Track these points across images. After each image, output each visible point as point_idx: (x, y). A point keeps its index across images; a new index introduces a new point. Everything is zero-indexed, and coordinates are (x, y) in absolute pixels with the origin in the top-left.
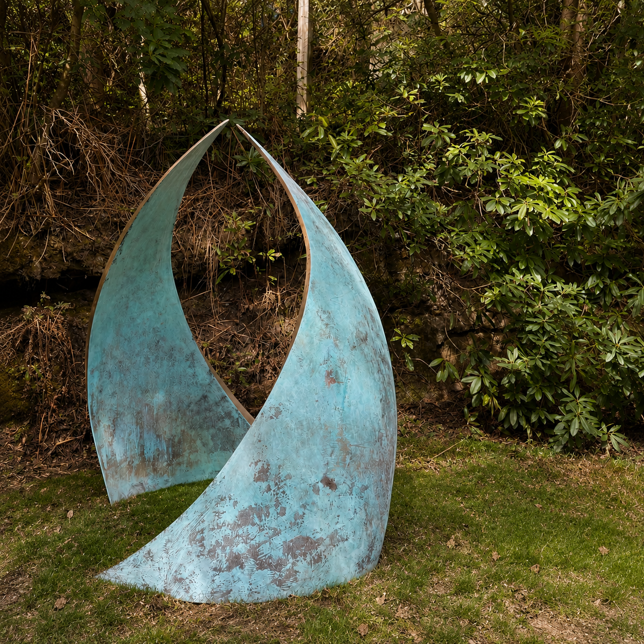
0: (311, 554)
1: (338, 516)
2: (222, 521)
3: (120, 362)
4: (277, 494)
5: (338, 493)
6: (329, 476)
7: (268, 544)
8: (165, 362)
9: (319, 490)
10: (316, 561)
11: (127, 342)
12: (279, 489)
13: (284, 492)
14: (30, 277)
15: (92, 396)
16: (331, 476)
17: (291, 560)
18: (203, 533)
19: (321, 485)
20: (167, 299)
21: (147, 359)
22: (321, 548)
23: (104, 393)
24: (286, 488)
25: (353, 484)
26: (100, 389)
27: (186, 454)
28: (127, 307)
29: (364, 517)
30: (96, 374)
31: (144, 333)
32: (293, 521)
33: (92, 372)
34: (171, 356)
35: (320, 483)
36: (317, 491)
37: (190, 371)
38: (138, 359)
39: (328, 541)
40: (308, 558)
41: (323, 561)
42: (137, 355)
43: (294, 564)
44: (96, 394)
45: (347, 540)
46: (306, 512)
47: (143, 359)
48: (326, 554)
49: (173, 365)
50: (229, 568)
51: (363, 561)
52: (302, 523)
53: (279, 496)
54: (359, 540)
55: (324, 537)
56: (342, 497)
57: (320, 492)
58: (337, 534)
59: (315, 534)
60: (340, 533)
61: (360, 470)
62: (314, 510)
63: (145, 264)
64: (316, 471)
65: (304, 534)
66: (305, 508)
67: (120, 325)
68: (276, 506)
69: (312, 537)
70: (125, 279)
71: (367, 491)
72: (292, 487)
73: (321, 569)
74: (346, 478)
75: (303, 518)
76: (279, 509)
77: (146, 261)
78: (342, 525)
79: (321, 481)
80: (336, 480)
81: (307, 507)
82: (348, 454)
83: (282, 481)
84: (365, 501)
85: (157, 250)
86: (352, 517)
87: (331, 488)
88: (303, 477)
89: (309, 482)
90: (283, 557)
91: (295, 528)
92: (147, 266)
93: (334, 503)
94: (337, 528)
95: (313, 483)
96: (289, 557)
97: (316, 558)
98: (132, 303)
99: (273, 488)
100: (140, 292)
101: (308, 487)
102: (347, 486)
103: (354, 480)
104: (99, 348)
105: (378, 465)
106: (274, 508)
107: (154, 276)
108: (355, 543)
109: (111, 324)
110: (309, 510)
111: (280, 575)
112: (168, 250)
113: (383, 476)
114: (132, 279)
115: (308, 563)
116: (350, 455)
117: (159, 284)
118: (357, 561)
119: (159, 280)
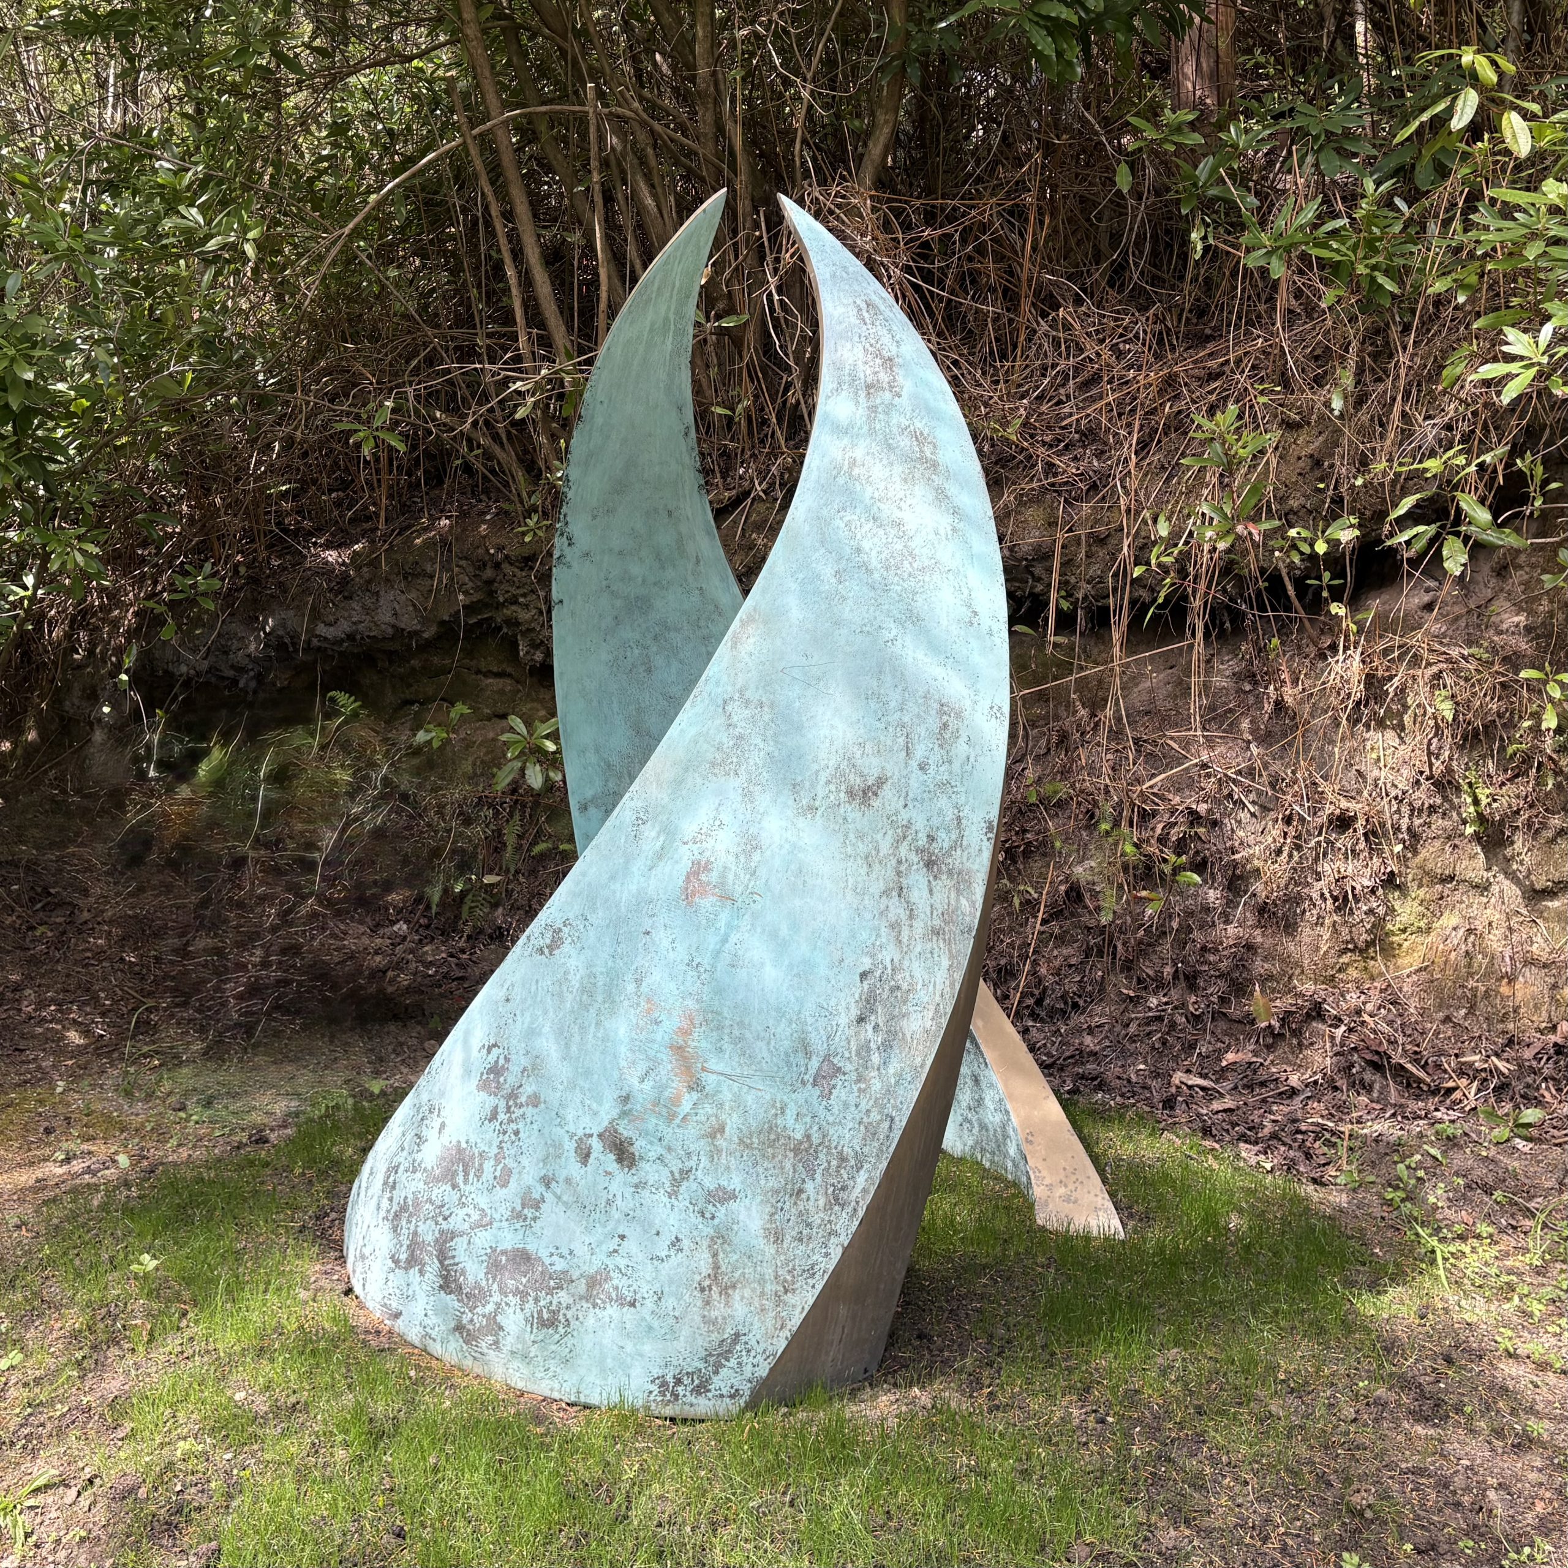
0: (537, 1300)
1: (622, 1237)
2: (420, 1157)
4: (505, 1133)
5: (635, 1180)
6: (621, 1129)
7: (465, 1240)
9: (588, 1155)
10: (544, 1324)
12: (510, 1121)
13: (517, 1133)
16: (625, 1130)
17: (497, 1297)
18: (397, 1172)
19: (596, 1145)
22: (563, 1297)
24: (521, 1126)
25: (686, 1173)
28: (649, 671)
29: (705, 1268)
30: (594, 813)
32: (519, 1208)
33: (584, 808)
35: (595, 1139)
36: (584, 1156)
39: (582, 1287)
40: (530, 1307)
41: (561, 1330)
43: (498, 1305)
45: (632, 1304)
46: (548, 1196)
48: (569, 1315)
50: (408, 1265)
51: (678, 1382)
52: (535, 1219)
53: (506, 1138)
54: (672, 1321)
55: (575, 1274)
56: (645, 1193)
57: (591, 1160)
58: (608, 1279)
59: (555, 1258)
60: (617, 1280)
61: (720, 1142)
62: (565, 1198)
63: (663, 568)
64: (594, 1106)
65: (531, 1247)
66: (548, 1186)
67: (639, 710)
68: (497, 1160)
69: (547, 1261)
70: (618, 603)
71: (733, 1205)
72: (535, 1126)
73: (553, 1347)
74: (669, 1149)
75: (538, 1208)
76: (499, 1168)
77: (661, 561)
78: (626, 1261)
79: (600, 1136)
80: (637, 1145)
81: (553, 1185)
82: (691, 1089)
83: (521, 1105)
84: (717, 1229)
85: (680, 534)
86: (663, 1254)
87: (620, 1160)
88: (561, 1112)
89: (572, 1129)
90: (484, 1283)
91: (518, 1226)
92: (670, 573)
93: (619, 1202)
94: (611, 1263)
95: (580, 1133)
96: (495, 1287)
97: (546, 1316)
98: (659, 661)
99: (502, 1116)
100: (673, 634)
101: (566, 1138)
102: (666, 1172)
103: (692, 1163)
104: (592, 757)
105: (796, 1151)
106: (492, 1162)
107: (695, 597)
108: (656, 1324)
109: (615, 705)
110: (555, 1194)
111: (472, 1320)
112: (708, 533)
113: (809, 1186)
114: (640, 605)
115: (527, 1320)
116: (695, 1096)
117: (715, 616)
118: (657, 1373)
119: (711, 607)
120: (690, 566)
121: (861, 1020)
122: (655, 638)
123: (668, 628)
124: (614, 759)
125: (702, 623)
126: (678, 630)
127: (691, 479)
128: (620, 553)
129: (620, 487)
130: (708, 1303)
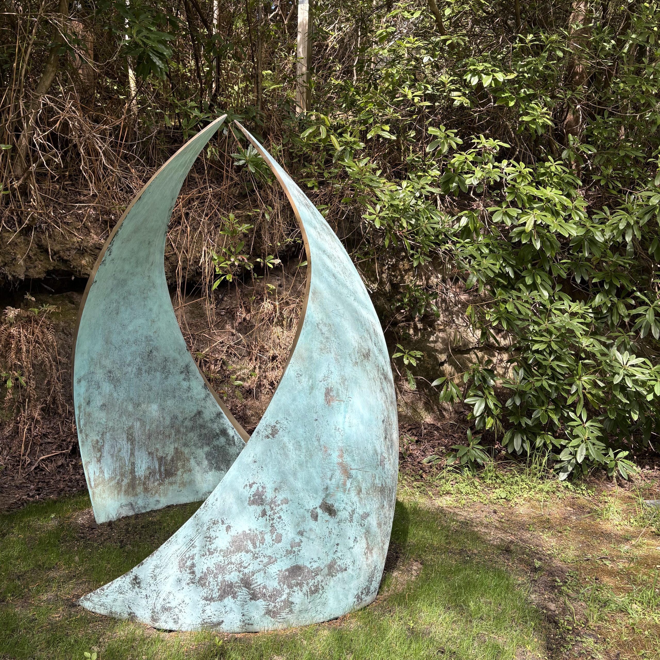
0: (308, 584)
1: (338, 544)
2: (213, 546)
3: (110, 372)
4: (273, 519)
5: (338, 520)
6: (328, 502)
7: (262, 572)
8: (158, 374)
9: (317, 516)
10: (313, 592)
11: (117, 351)
12: (275, 513)
13: (280, 518)
14: (13, 276)
15: (80, 407)
16: (330, 501)
17: (287, 591)
18: (193, 559)
19: (319, 511)
20: (160, 306)
21: (140, 369)
22: (319, 578)
23: (92, 404)
24: (281, 514)
25: (353, 511)
26: (87, 400)
27: (179, 473)
28: (117, 313)
29: (365, 546)
30: (83, 383)
31: (135, 342)
32: (290, 549)
33: (79, 381)
34: (164, 367)
35: (318, 509)
36: (315, 517)
37: (185, 384)
38: (130, 369)
39: (326, 571)
40: (305, 588)
41: (321, 592)
42: (129, 365)
43: (289, 594)
44: (84, 405)
45: (346, 570)
46: (304, 539)
47: (134, 370)
48: (323, 584)
49: (166, 378)
50: (221, 598)
51: (362, 593)
52: (299, 551)
53: (275, 521)
54: (358, 571)
55: (322, 567)
56: (342, 524)
57: (319, 518)
58: (336, 563)
59: (312, 563)
60: (339, 562)
61: (362, 496)
62: (311, 537)
63: (137, 267)
64: (315, 495)
65: (300, 563)
66: (302, 535)
67: (110, 332)
68: (272, 532)
69: (309, 566)
70: (115, 282)
71: (369, 518)
72: (289, 512)
73: (318, 601)
74: (347, 504)
75: (299, 546)
76: (274, 536)
77: (137, 263)
78: (340, 554)
79: (320, 507)
80: (335, 506)
81: (305, 533)
82: (348, 478)
83: (279, 505)
84: (366, 529)
85: (149, 252)
86: (352, 546)
87: (330, 514)
88: (300, 502)
89: (307, 508)
90: (278, 587)
91: (291, 557)
92: (139, 269)
93: (333, 531)
94: (335, 556)
95: (311, 508)
96: (285, 586)
97: (313, 589)
98: (123, 309)
99: (268, 513)
100: (131, 296)
101: (306, 513)
102: (347, 513)
103: (354, 507)
104: (86, 356)
105: (381, 491)
106: (269, 534)
107: (146, 280)
108: (354, 574)
109: (100, 330)
110: (306, 537)
111: (275, 606)
112: (161, 252)
113: (385, 503)
114: (122, 283)
115: (305, 594)
116: (350, 480)
117: (152, 289)
118: (356, 593)
119: (151, 285)
120: (148, 266)
121: (386, 438)
122: (124, 299)
123: (130, 294)
124: (95, 356)
125: (145, 292)
126: (134, 295)
127: (164, 228)
128: (124, 259)
129: (136, 230)
130: (367, 558)
